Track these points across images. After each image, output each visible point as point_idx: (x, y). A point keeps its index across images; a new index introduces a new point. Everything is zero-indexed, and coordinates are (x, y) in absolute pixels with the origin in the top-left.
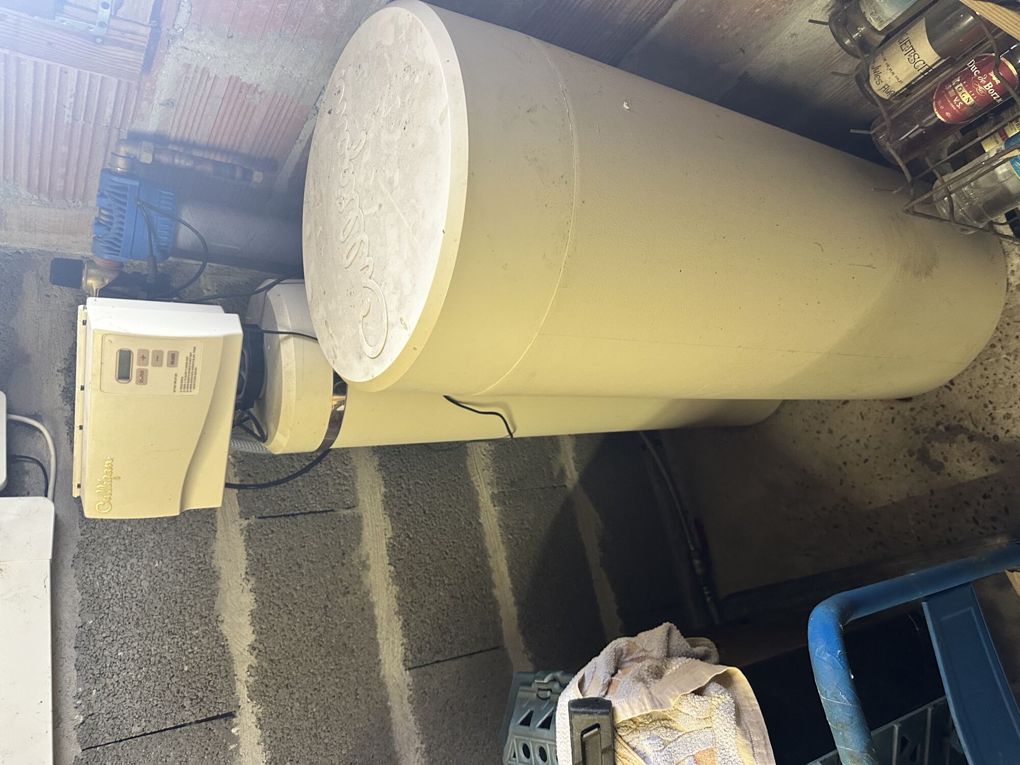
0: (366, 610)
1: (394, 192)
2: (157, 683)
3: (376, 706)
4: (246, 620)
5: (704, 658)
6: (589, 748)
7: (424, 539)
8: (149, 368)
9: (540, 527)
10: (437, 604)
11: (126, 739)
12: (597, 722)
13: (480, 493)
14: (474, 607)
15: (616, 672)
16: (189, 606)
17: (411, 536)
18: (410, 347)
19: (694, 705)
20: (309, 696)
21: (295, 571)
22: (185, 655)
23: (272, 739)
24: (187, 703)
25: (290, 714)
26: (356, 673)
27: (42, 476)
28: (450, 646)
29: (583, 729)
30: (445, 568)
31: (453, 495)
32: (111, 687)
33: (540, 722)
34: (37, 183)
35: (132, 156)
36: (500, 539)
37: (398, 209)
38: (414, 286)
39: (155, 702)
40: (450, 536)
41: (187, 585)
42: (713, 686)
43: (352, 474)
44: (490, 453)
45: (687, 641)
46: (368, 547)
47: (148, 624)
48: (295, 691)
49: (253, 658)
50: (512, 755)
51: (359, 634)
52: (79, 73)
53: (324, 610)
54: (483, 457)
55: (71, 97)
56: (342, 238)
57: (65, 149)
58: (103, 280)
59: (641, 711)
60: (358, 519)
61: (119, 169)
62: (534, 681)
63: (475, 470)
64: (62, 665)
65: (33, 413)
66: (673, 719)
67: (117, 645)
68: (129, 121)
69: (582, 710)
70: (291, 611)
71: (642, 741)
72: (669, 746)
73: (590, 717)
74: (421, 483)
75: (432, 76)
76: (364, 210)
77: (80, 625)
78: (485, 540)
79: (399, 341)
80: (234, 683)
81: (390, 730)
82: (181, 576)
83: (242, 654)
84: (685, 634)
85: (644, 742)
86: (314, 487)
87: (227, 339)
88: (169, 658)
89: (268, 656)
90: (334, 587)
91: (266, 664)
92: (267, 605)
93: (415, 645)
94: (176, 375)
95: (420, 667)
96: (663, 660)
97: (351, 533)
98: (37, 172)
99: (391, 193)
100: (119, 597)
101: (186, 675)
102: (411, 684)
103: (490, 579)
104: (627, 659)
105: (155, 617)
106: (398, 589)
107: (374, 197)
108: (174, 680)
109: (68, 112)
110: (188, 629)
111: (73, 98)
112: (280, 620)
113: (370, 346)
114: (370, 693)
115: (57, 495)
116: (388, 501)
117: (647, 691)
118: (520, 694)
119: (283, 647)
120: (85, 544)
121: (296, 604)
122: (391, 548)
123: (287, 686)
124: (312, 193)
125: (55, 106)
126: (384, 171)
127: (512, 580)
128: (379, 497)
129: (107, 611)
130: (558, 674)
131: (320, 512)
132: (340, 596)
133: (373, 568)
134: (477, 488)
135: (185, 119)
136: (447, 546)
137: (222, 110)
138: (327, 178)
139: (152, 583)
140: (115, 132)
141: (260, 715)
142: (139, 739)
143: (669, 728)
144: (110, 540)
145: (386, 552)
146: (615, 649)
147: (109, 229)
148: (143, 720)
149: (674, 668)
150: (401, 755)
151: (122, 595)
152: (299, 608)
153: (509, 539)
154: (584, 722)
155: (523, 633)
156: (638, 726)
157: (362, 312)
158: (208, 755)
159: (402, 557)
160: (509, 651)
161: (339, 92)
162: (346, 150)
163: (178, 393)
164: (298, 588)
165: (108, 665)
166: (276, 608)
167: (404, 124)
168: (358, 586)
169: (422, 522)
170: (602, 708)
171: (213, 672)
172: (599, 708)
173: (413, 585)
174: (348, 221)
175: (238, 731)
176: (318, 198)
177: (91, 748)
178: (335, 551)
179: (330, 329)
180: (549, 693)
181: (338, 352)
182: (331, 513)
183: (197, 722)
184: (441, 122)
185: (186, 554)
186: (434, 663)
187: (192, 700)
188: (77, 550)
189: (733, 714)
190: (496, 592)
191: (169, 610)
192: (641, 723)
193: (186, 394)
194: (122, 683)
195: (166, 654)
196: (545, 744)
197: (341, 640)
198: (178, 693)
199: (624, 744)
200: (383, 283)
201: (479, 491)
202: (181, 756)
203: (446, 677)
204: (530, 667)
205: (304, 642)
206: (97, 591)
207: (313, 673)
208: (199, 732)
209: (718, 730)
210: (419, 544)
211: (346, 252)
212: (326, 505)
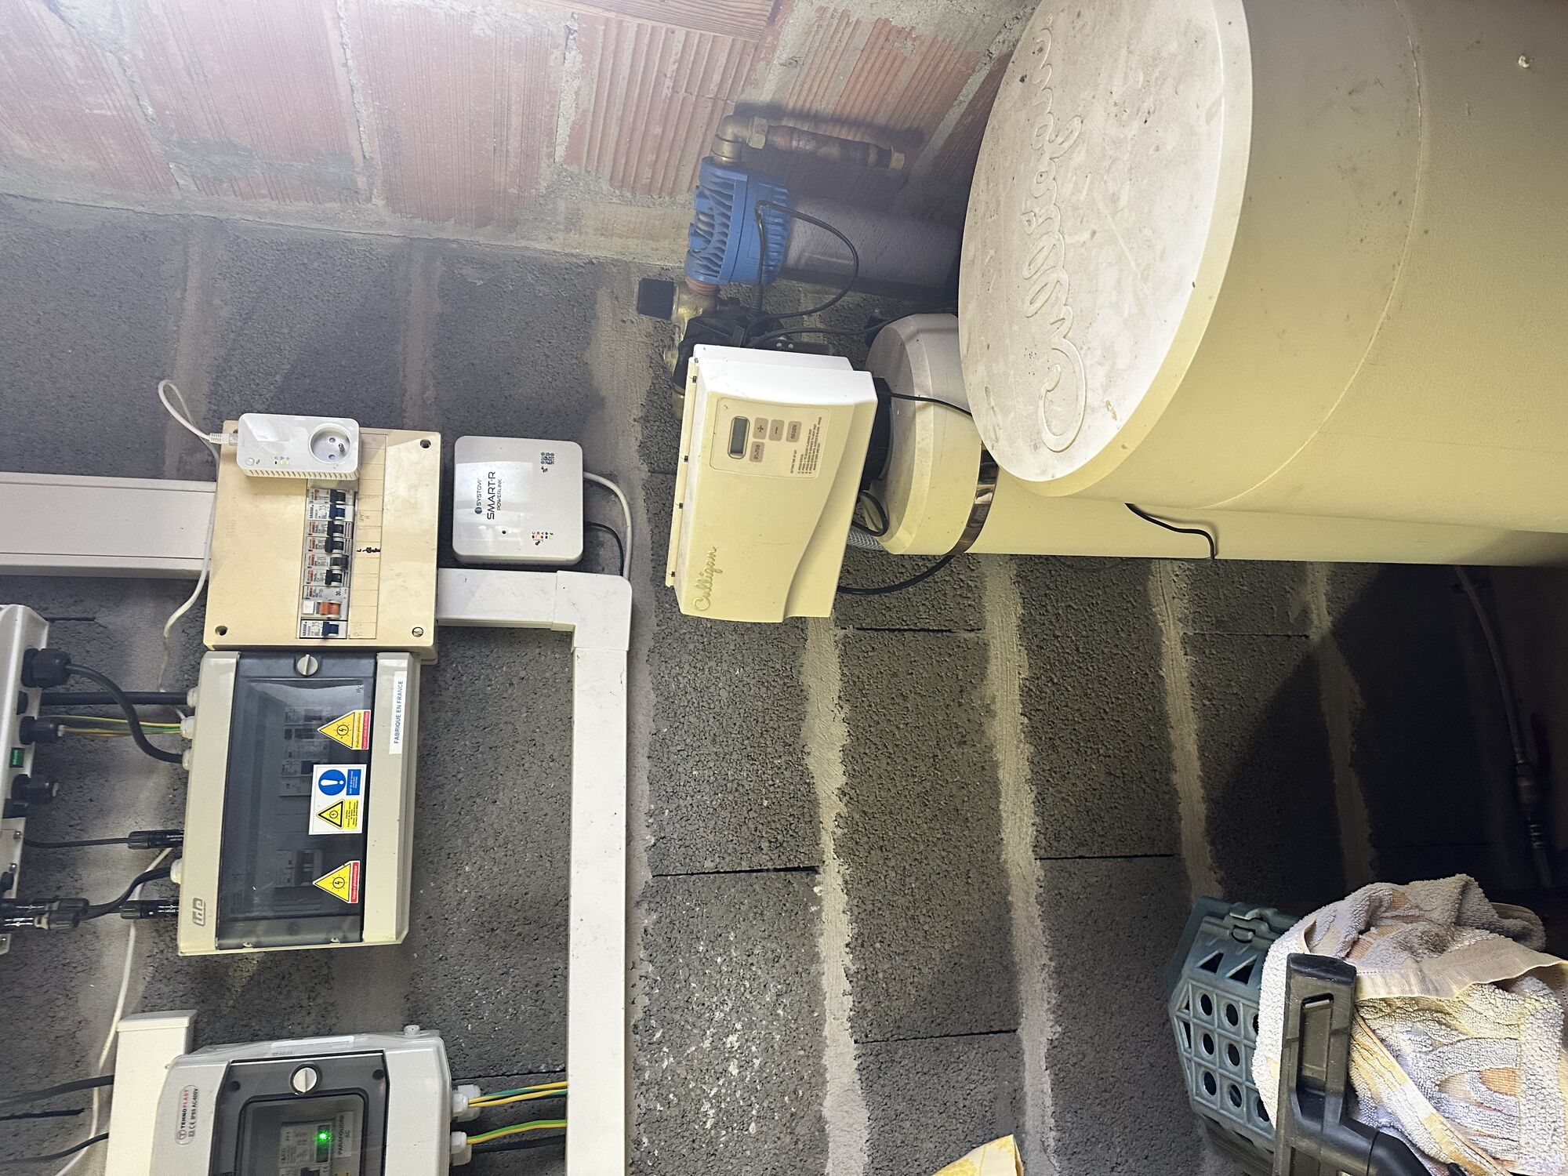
0: (987, 769)
1: (1119, 215)
2: (733, 815)
3: (992, 897)
4: (836, 756)
5: (1519, 937)
6: (1311, 1024)
7: (1073, 687)
8: (766, 441)
9: (1257, 695)
10: (1086, 779)
11: (698, 874)
12: (1329, 991)
13: (1164, 631)
14: (1141, 794)
15: (1367, 930)
16: (772, 728)
17: (1055, 681)
18: (1118, 444)
19: (1493, 1001)
20: (908, 867)
21: (898, 704)
22: (765, 787)
23: (860, 911)
24: (765, 845)
25: (883, 884)
26: (969, 849)
27: (617, 549)
28: (1100, 840)
29: (1307, 996)
30: (1101, 733)
31: (1122, 630)
32: (684, 810)
33: (1233, 971)
34: (621, 175)
35: (740, 140)
36: (1189, 703)
37: (1121, 241)
38: (1136, 358)
39: (731, 837)
40: (1113, 689)
41: (770, 702)
42: (1530, 982)
43: (979, 584)
44: (1187, 572)
45: (1494, 907)
46: (995, 687)
47: (725, 743)
48: (890, 856)
49: (842, 805)
50: (1184, 1005)
51: (976, 800)
52: (687, 34)
53: (932, 760)
54: (1175, 578)
55: (675, 63)
56: (1026, 273)
57: (658, 130)
58: (696, 309)
59: (1403, 991)
60: (985, 646)
61: (724, 159)
62: (1228, 914)
63: (1161, 598)
64: (635, 775)
65: (608, 472)
66: (1454, 1014)
67: (691, 762)
68: (740, 89)
69: (1308, 970)
70: (890, 754)
71: (1399, 1033)
72: (1440, 1049)
73: (1320, 983)
74: (1076, 607)
75: (1200, 46)
76: (1066, 237)
77: (654, 732)
78: (1166, 702)
79: (1102, 433)
80: (819, 832)
81: (1009, 932)
82: (764, 690)
83: (829, 797)
84: (1491, 895)
85: (1399, 1035)
86: (928, 596)
87: (859, 407)
88: (747, 787)
89: (860, 806)
90: (947, 732)
91: (858, 816)
92: (863, 742)
93: (1051, 829)
94: (795, 452)
95: (1055, 859)
96: (1449, 928)
97: (973, 665)
98: (623, 161)
99: (1114, 216)
100: (696, 705)
101: (765, 810)
102: (1042, 879)
103: (1169, 758)
104: (1387, 914)
105: (733, 735)
106: (1032, 749)
107: (1085, 219)
108: (752, 814)
109: (669, 83)
110: (769, 756)
111: (677, 64)
112: (877, 763)
113: (1054, 434)
114: (986, 879)
115: (632, 573)
116: (1026, 627)
117: (1415, 965)
118: (1204, 927)
119: (879, 798)
120: (661, 637)
121: (897, 746)
122: (1026, 693)
123: (881, 848)
124: (983, 197)
125: (654, 76)
126: (1105, 182)
127: (1203, 764)
128: (1014, 621)
129: (682, 720)
130: (1269, 913)
131: (933, 631)
132: (954, 745)
133: (1000, 715)
134: (1161, 624)
135: (809, 82)
136: (1108, 703)
137: (860, 65)
138: (1010, 180)
139: (731, 694)
140: (721, 103)
141: (848, 878)
142: (712, 876)
143: (1445, 1024)
144: (687, 636)
145: (1018, 697)
146: (1370, 896)
147: (709, 242)
148: (717, 855)
149: (1466, 943)
150: (1021, 968)
151: (698, 703)
152: (901, 751)
153: (1205, 705)
154: (1310, 987)
155: (1212, 843)
156: (1395, 1012)
157: (1047, 384)
158: (786, 911)
159: (1041, 708)
160: (1188, 863)
161: (1041, 50)
162: (1047, 143)
163: (795, 474)
164: (902, 726)
165: (682, 784)
166: (873, 747)
167: (1146, 114)
168: (979, 735)
169: (1073, 663)
170: (1341, 975)
171: (795, 813)
172: (1335, 973)
173: (1054, 747)
174: (1039, 249)
175: (821, 891)
176: (992, 206)
177: (661, 875)
178: (951, 686)
179: (992, 399)
180: (1250, 935)
181: (1000, 433)
182: (948, 634)
183: (776, 870)
184: (1209, 120)
185: (770, 663)
186: (1076, 858)
187: (770, 842)
188: (652, 643)
189: (1559, 1029)
190: (1176, 778)
191: (749, 730)
192: (1398, 1008)
193: (805, 475)
194: (695, 808)
195: (744, 782)
196: (1238, 1002)
197: (952, 803)
198: (756, 831)
199: (1367, 1030)
200: (1085, 347)
201: (1164, 629)
202: (756, 907)
203: (1093, 880)
204: (1218, 891)
205: (906, 797)
206: (672, 694)
207: (914, 838)
208: (777, 881)
209: (1528, 1046)
210: (1065, 693)
211: (1031, 293)
212: (942, 623)
